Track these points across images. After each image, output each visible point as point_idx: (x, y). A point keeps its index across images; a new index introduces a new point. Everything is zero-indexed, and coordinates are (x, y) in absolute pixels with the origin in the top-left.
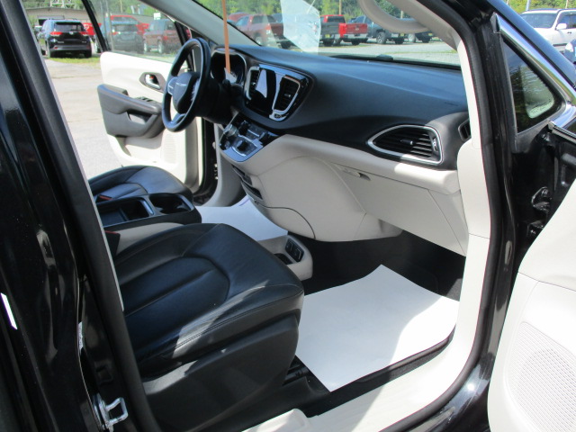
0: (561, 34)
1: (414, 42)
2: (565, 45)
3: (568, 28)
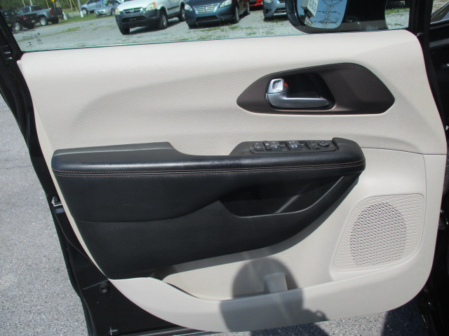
1: (22, 30)
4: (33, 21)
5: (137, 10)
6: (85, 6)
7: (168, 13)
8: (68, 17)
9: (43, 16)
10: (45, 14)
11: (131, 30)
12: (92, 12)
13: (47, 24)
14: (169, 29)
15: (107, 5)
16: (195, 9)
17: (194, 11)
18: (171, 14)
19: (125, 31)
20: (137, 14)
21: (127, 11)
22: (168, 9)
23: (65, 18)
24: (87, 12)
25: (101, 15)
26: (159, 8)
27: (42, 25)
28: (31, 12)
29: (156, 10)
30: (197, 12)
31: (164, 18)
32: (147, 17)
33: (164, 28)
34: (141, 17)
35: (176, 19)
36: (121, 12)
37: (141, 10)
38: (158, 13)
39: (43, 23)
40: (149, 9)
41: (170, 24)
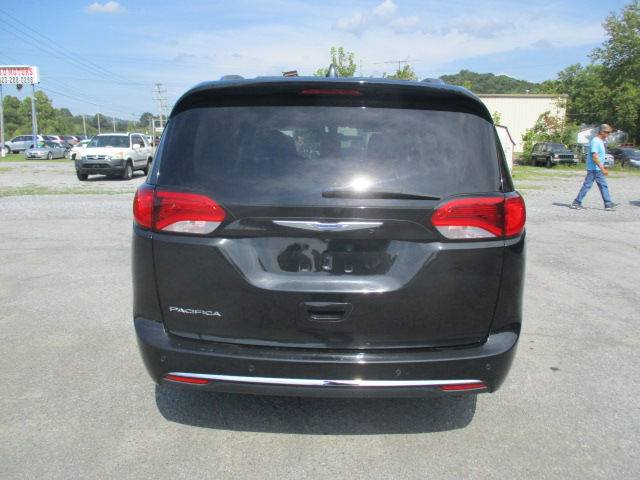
5: (102, 158)
6: (8, 143)
7: (135, 164)
11: (90, 177)
12: (16, 152)
15: (43, 146)
18: (137, 167)
19: (83, 177)
20: (100, 162)
21: (91, 158)
22: (135, 161)
24: (10, 150)
25: (33, 157)
26: (126, 158)
29: (122, 160)
31: (130, 169)
32: (111, 165)
33: (128, 179)
34: (106, 165)
35: (142, 172)
36: (83, 158)
37: (106, 158)
38: (125, 163)
40: (114, 158)
41: (134, 176)
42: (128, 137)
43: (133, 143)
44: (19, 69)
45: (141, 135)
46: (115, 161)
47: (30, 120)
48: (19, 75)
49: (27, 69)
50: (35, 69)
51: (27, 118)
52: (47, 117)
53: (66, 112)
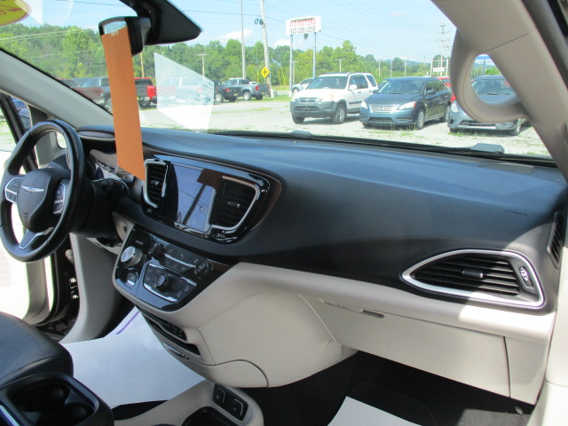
0: (353, 94)
1: (222, 102)
2: (360, 102)
3: (358, 88)
4: (236, 95)
5: (312, 100)
7: (349, 107)
8: (276, 96)
9: (248, 91)
10: (250, 89)
11: (306, 120)
13: (250, 100)
14: (344, 125)
16: (370, 107)
17: (369, 109)
18: (352, 109)
20: (312, 104)
21: (303, 100)
22: (350, 103)
23: (272, 95)
26: (337, 100)
27: (244, 100)
28: (237, 85)
29: (333, 103)
30: (371, 111)
31: (342, 112)
32: (321, 108)
33: (338, 122)
34: (315, 108)
36: (297, 100)
37: (317, 100)
38: (335, 106)
39: (246, 97)
40: (325, 100)
41: (348, 120)
42: (346, 78)
43: (351, 83)
44: (305, 20)
45: (365, 74)
46: (325, 104)
47: (338, 65)
48: (305, 25)
49: (311, 19)
50: (318, 19)
51: (335, 64)
52: (351, 63)
53: (370, 58)
